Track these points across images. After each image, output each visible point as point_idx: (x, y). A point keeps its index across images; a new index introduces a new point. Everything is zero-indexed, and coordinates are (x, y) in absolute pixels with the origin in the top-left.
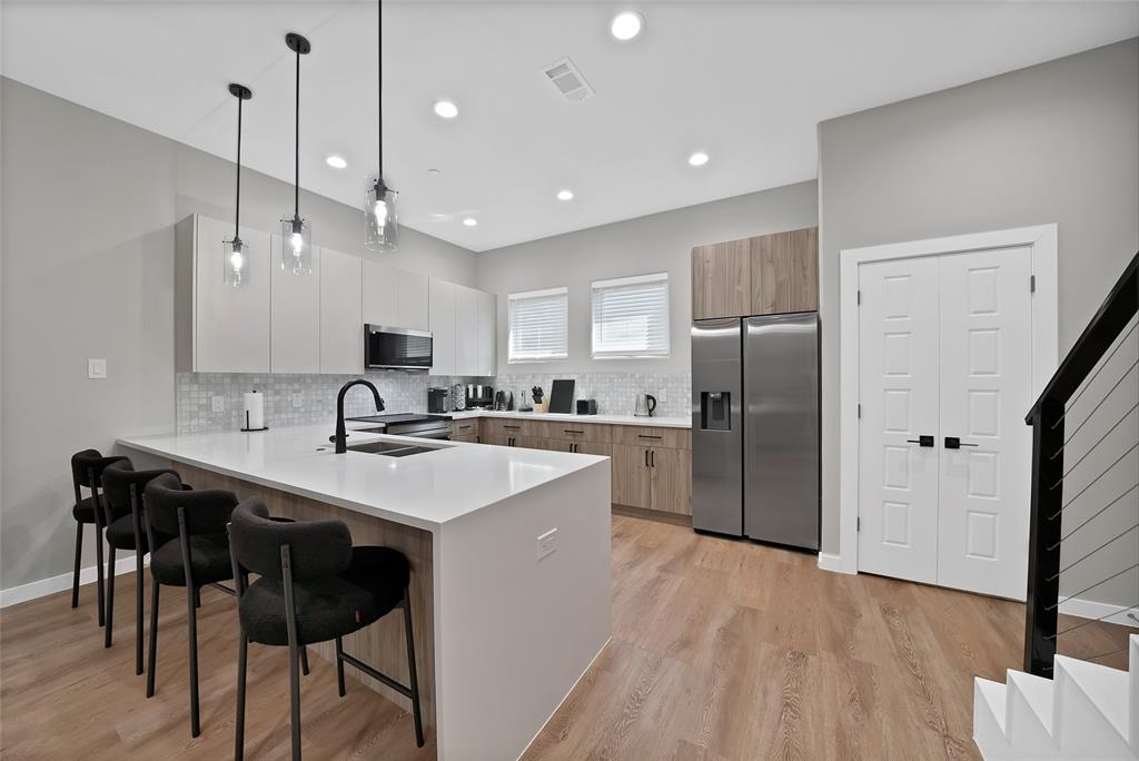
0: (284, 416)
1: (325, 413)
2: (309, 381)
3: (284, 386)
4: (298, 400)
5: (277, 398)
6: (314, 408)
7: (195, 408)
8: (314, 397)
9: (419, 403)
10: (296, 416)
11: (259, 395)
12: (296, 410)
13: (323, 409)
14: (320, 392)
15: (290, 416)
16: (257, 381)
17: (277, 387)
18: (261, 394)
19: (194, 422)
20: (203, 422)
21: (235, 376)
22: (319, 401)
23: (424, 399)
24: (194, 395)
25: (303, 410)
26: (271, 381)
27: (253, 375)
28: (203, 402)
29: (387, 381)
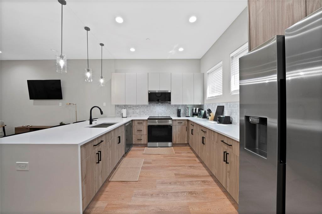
0: (135, 115)
1: (144, 115)
2: (140, 106)
3: (135, 108)
4: (138, 111)
5: (133, 110)
6: (141, 113)
7: (118, 112)
8: (141, 110)
9: (174, 114)
10: (137, 115)
12: (137, 113)
13: (144, 114)
15: (136, 115)
16: (129, 106)
17: (133, 108)
18: (126, 110)
20: (119, 115)
21: (125, 105)
22: (143, 112)
24: (118, 109)
25: (139, 113)
26: (132, 106)
28: (119, 111)
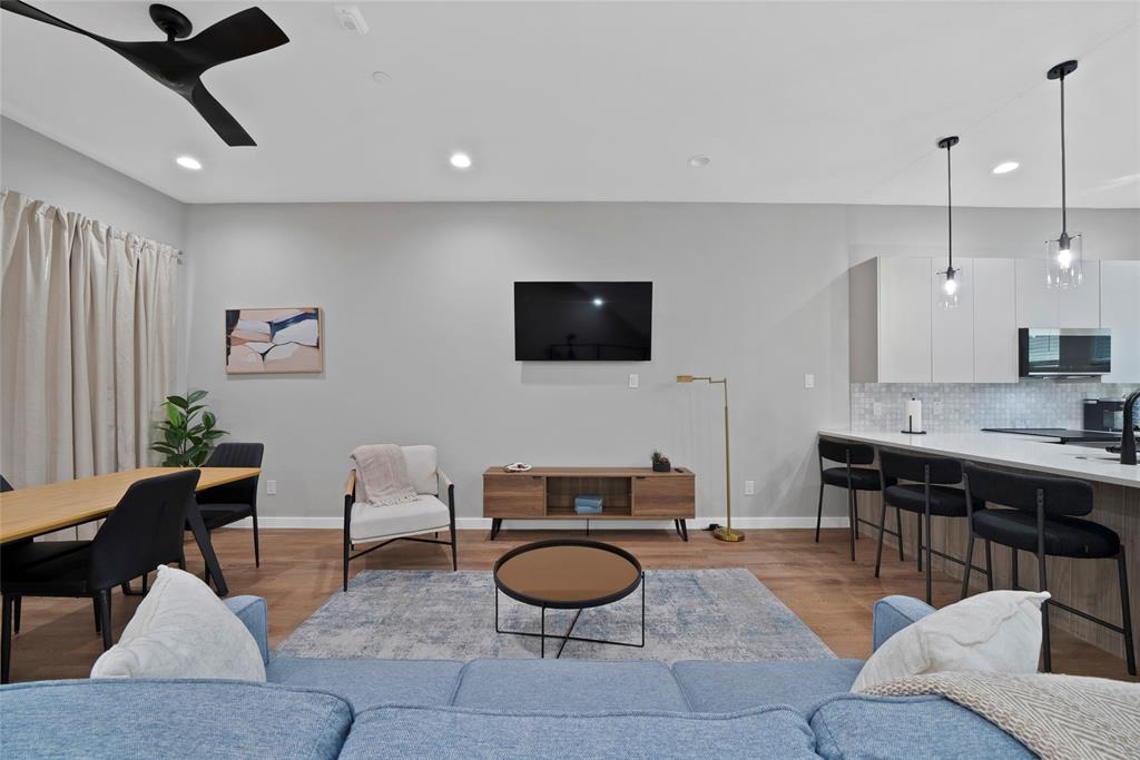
0: (926, 423)
1: (962, 422)
2: (947, 390)
3: (926, 395)
6: (951, 417)
7: (863, 412)
8: (952, 406)
11: (918, 403)
12: (937, 417)
13: (960, 418)
14: (957, 401)
15: (931, 422)
16: (904, 390)
17: (920, 396)
19: (862, 423)
20: (867, 423)
21: (889, 386)
22: (957, 410)
23: (1078, 412)
24: (862, 400)
26: (916, 389)
27: (902, 385)
28: (867, 406)
29: (1028, 390)
